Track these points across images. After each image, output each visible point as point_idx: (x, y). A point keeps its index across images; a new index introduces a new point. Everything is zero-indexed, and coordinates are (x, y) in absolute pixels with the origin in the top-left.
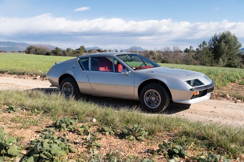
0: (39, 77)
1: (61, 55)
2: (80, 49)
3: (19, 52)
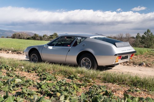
0: (10, 52)
1: (38, 40)
2: (53, 35)
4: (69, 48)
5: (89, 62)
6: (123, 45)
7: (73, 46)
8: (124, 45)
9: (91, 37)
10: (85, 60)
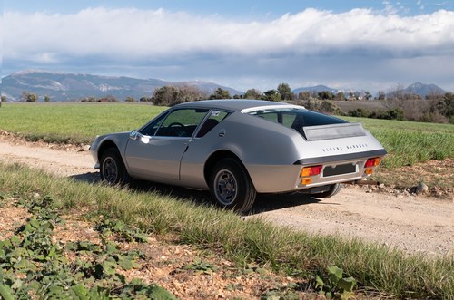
0: (87, 147)
3: (142, 100)
4: (185, 142)
5: (233, 183)
6: (335, 133)
7: (198, 136)
8: (338, 131)
9: (244, 111)
10: (223, 177)
